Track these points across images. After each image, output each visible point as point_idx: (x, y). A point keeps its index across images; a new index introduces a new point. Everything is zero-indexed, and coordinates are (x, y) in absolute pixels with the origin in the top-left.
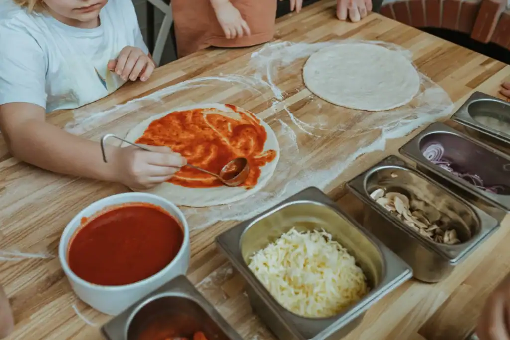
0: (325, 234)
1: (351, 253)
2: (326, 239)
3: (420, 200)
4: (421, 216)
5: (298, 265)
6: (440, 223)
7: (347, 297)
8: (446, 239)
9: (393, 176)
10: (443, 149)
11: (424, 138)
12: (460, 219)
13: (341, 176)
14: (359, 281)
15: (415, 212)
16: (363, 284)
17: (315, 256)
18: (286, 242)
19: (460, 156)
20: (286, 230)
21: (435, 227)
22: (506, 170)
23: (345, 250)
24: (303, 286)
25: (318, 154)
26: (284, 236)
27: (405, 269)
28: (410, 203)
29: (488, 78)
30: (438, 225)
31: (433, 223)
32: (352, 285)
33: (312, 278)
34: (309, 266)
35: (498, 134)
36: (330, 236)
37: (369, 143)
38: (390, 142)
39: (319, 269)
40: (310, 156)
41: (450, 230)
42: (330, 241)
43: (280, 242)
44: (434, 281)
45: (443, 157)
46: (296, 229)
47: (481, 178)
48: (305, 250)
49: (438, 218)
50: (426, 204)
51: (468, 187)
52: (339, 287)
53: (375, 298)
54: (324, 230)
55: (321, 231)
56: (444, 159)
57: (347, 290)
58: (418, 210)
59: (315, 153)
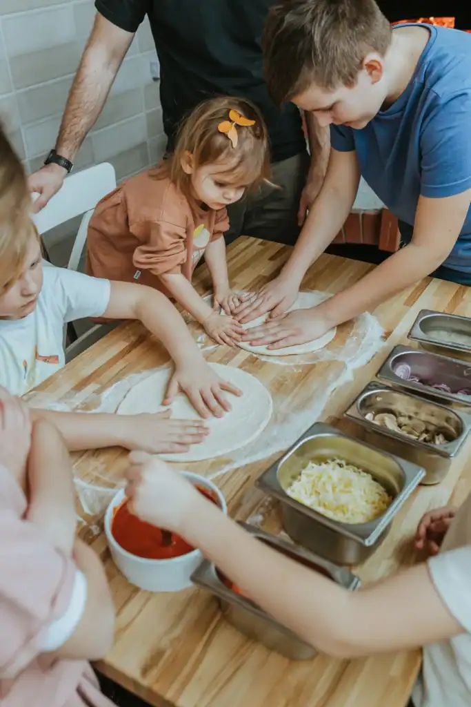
0: (338, 461)
1: (367, 471)
2: (340, 465)
3: (404, 416)
4: (409, 429)
5: (327, 492)
6: (427, 431)
7: (376, 508)
8: (437, 442)
9: (378, 399)
10: (409, 368)
11: (394, 360)
12: (446, 424)
13: (324, 411)
14: (381, 493)
15: (403, 428)
16: (386, 495)
17: (340, 480)
18: (308, 476)
19: (424, 371)
20: (304, 467)
21: (425, 436)
22: (467, 374)
23: (360, 470)
24: (337, 508)
25: (294, 397)
26: (303, 472)
27: (419, 470)
28: (397, 421)
29: (421, 293)
30: (426, 433)
31: (422, 433)
32: (377, 498)
33: (344, 499)
34: (337, 490)
35: (450, 344)
36: (343, 462)
37: (337, 376)
38: (355, 372)
39: (346, 490)
40: (289, 398)
41: (438, 435)
42: (345, 467)
43: (303, 478)
44: (436, 482)
45: (411, 375)
46: (312, 462)
47: (448, 386)
48: (330, 478)
49: (424, 429)
50: (410, 418)
51: (443, 395)
52: (366, 501)
53: (399, 504)
54: (336, 458)
55: (333, 460)
56: (413, 375)
57: (373, 503)
58: (405, 425)
59: (292, 394)
